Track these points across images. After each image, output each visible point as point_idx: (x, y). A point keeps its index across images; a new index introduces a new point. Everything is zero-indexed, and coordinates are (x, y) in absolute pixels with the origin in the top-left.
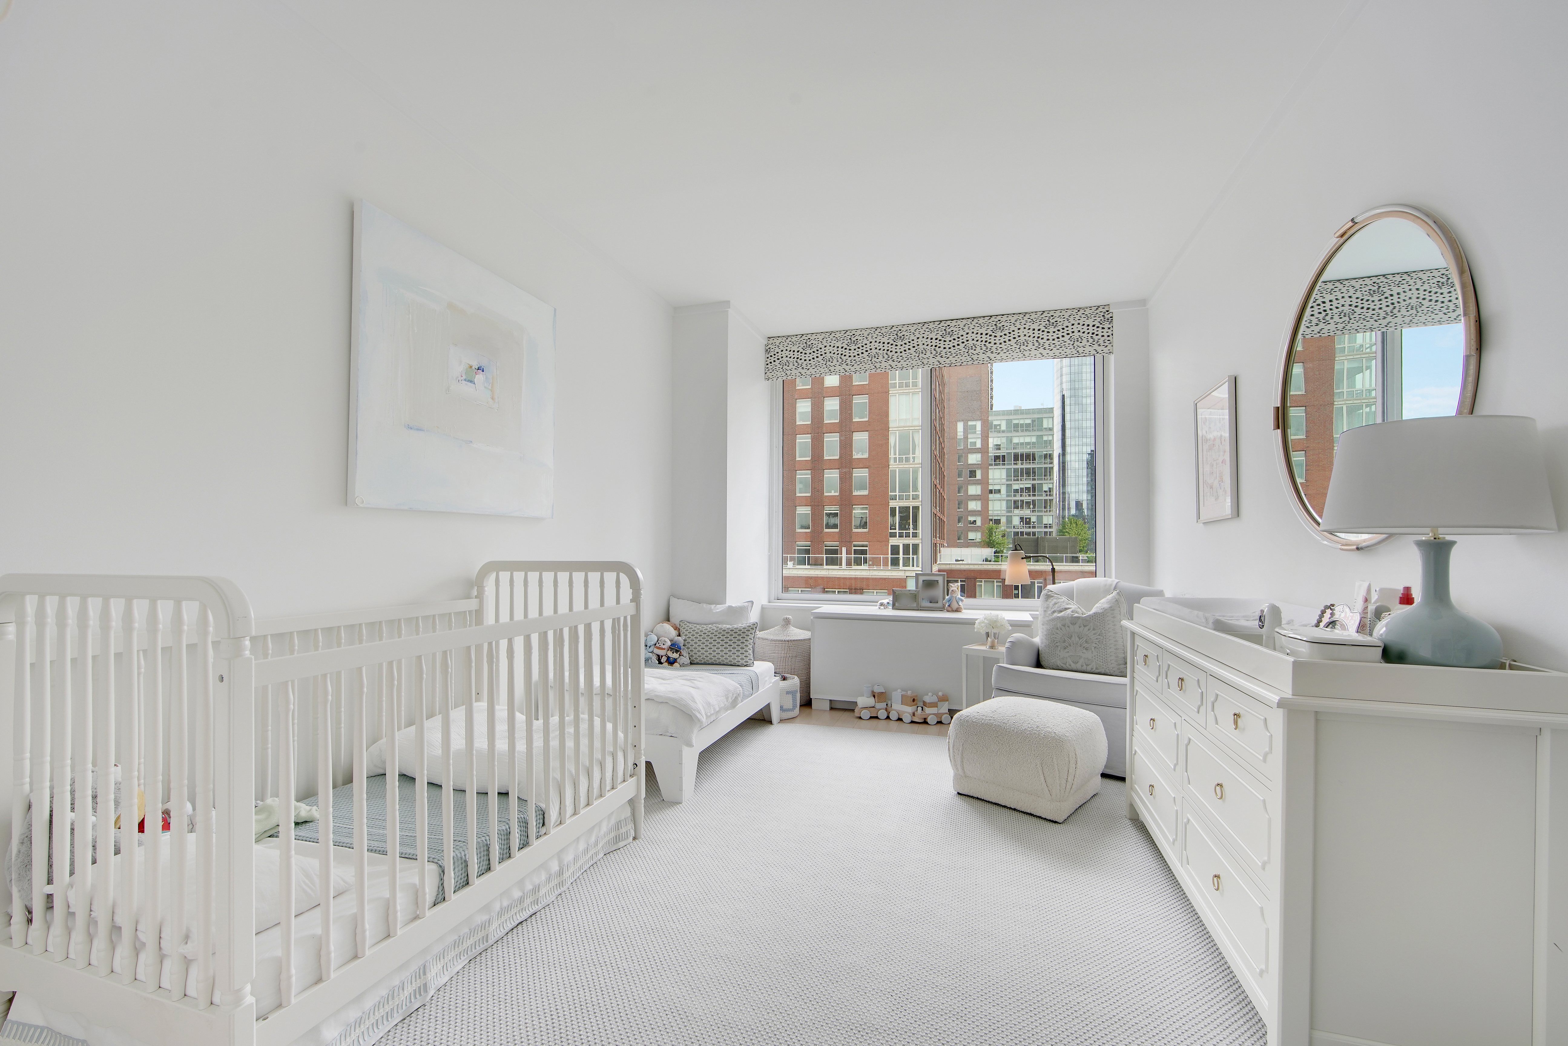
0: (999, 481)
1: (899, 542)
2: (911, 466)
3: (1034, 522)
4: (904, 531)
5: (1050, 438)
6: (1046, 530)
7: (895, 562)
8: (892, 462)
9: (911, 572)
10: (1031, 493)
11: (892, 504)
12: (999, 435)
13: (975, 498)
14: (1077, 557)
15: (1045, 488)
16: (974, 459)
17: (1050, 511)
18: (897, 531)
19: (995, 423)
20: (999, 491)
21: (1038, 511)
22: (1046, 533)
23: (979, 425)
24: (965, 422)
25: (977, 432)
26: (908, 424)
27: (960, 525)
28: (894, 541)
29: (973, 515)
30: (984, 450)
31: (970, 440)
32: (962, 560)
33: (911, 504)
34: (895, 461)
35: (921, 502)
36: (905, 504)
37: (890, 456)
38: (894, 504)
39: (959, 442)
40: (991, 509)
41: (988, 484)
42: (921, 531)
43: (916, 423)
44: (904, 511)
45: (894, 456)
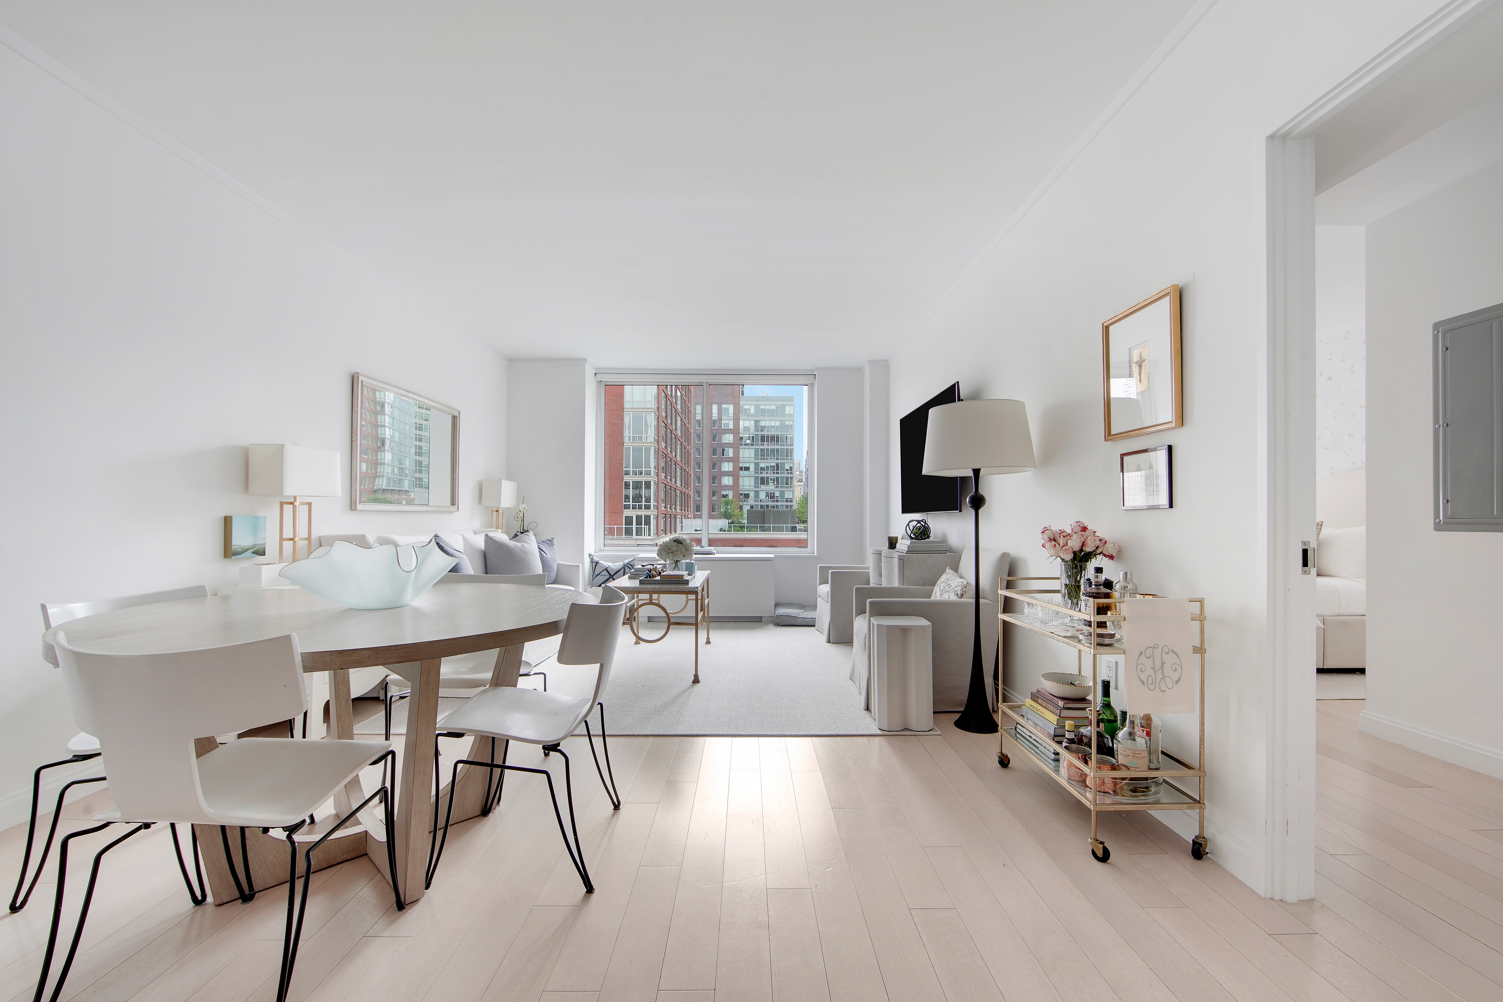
0: (748, 459)
1: (632, 513)
2: (643, 444)
3: (777, 497)
4: (637, 504)
5: (791, 423)
6: (787, 504)
8: (626, 440)
10: (775, 471)
11: (626, 478)
12: (749, 418)
13: (728, 474)
14: (796, 527)
15: (787, 467)
16: (728, 438)
17: (791, 487)
18: (631, 503)
19: (746, 407)
20: (747, 469)
21: (781, 487)
22: (787, 506)
23: (731, 408)
24: (720, 404)
25: (730, 415)
26: (642, 406)
27: (714, 498)
28: (628, 513)
29: (725, 490)
30: (735, 431)
31: (723, 422)
33: (643, 479)
34: (630, 440)
35: (653, 477)
36: (638, 478)
37: (624, 435)
38: (628, 478)
39: (714, 422)
40: (742, 485)
41: (739, 462)
42: (652, 503)
43: (648, 406)
44: (637, 485)
45: (629, 435)
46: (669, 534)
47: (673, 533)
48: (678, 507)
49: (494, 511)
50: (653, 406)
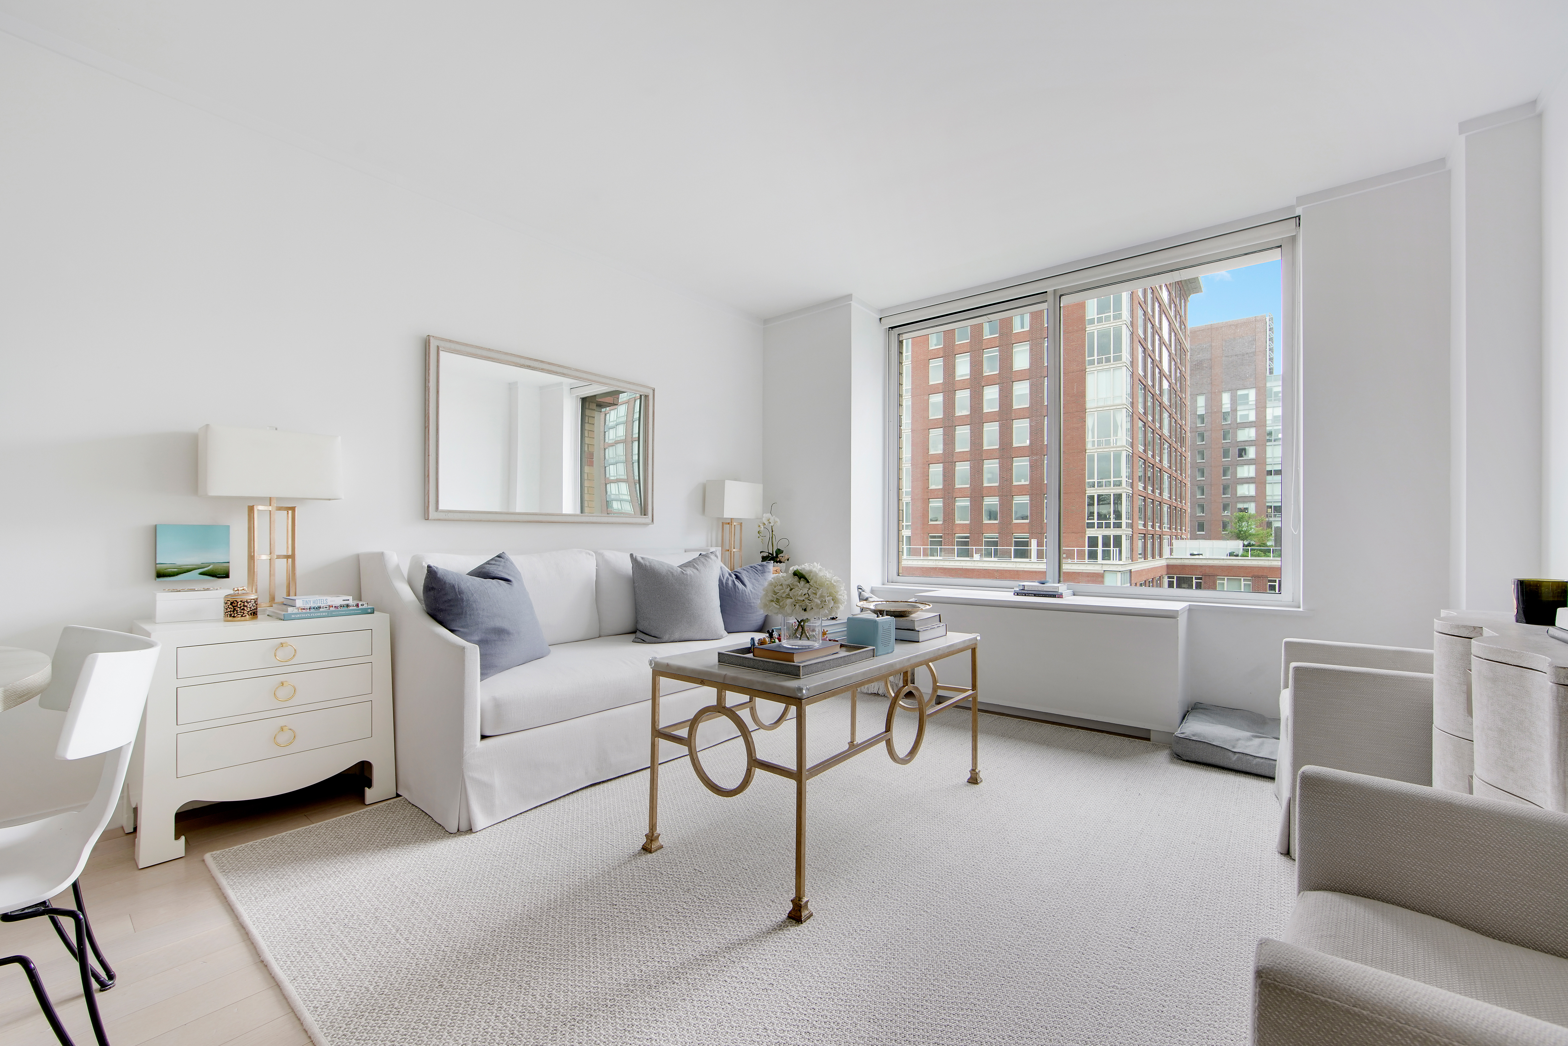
1: (1098, 533)
2: (1112, 449)
4: (1104, 522)
7: (1093, 555)
8: (1089, 446)
9: (1116, 566)
11: (1090, 492)
13: (1247, 481)
16: (1247, 434)
18: (1096, 521)
20: (1280, 472)
23: (1252, 394)
24: (1233, 391)
25: (1250, 403)
26: (1109, 403)
27: (1226, 513)
28: (1092, 532)
29: (1244, 502)
30: (1260, 423)
31: (1239, 413)
32: (1198, 555)
33: (1112, 491)
34: (1093, 445)
35: (1124, 488)
36: (1103, 491)
37: (1087, 440)
38: (1092, 492)
39: (1225, 416)
40: (1270, 494)
41: (1265, 464)
42: (1124, 521)
43: (1118, 402)
44: (1103, 500)
45: (1093, 440)
46: (1150, 558)
47: (1157, 557)
48: (1166, 525)
49: (726, 523)
50: (1124, 401)
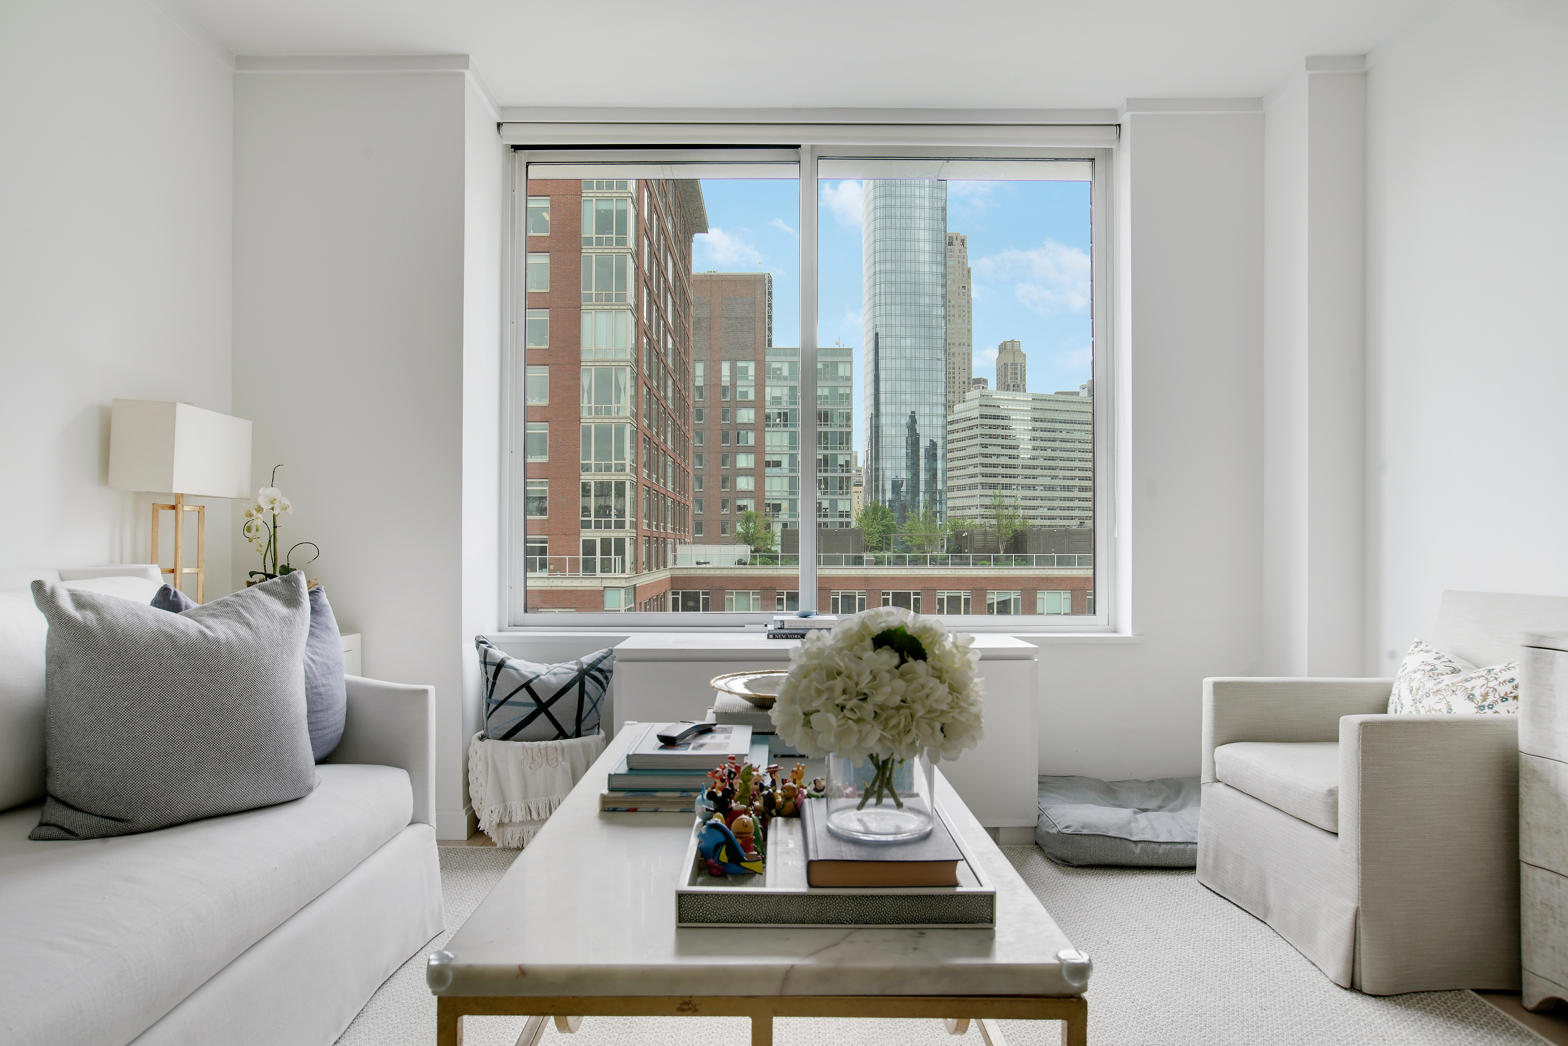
0: (779, 449)
1: (595, 535)
2: (613, 421)
3: (826, 509)
4: (603, 519)
5: (848, 391)
6: (842, 520)
7: (589, 567)
8: (584, 413)
9: (618, 581)
10: (822, 468)
11: (585, 477)
12: (780, 383)
13: (746, 472)
14: (861, 558)
15: (841, 460)
16: (746, 416)
17: (847, 493)
18: (592, 518)
19: (775, 365)
20: (778, 464)
21: (832, 494)
22: (841, 524)
23: (751, 367)
24: (733, 361)
25: (750, 378)
26: (610, 357)
27: (725, 511)
28: (588, 534)
29: (743, 498)
30: (758, 404)
31: (739, 389)
32: (705, 563)
33: (612, 478)
34: (590, 413)
35: (628, 475)
36: (604, 477)
37: (581, 405)
38: (588, 477)
39: (725, 390)
40: (769, 490)
41: (764, 453)
42: (628, 519)
43: (621, 357)
44: (603, 489)
45: (589, 405)
46: (654, 570)
47: (662, 568)
48: (669, 526)
49: (164, 507)
50: (629, 357)
